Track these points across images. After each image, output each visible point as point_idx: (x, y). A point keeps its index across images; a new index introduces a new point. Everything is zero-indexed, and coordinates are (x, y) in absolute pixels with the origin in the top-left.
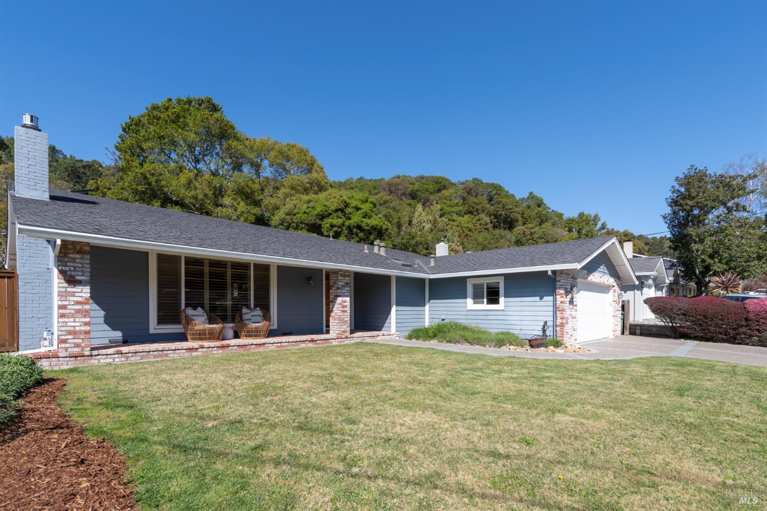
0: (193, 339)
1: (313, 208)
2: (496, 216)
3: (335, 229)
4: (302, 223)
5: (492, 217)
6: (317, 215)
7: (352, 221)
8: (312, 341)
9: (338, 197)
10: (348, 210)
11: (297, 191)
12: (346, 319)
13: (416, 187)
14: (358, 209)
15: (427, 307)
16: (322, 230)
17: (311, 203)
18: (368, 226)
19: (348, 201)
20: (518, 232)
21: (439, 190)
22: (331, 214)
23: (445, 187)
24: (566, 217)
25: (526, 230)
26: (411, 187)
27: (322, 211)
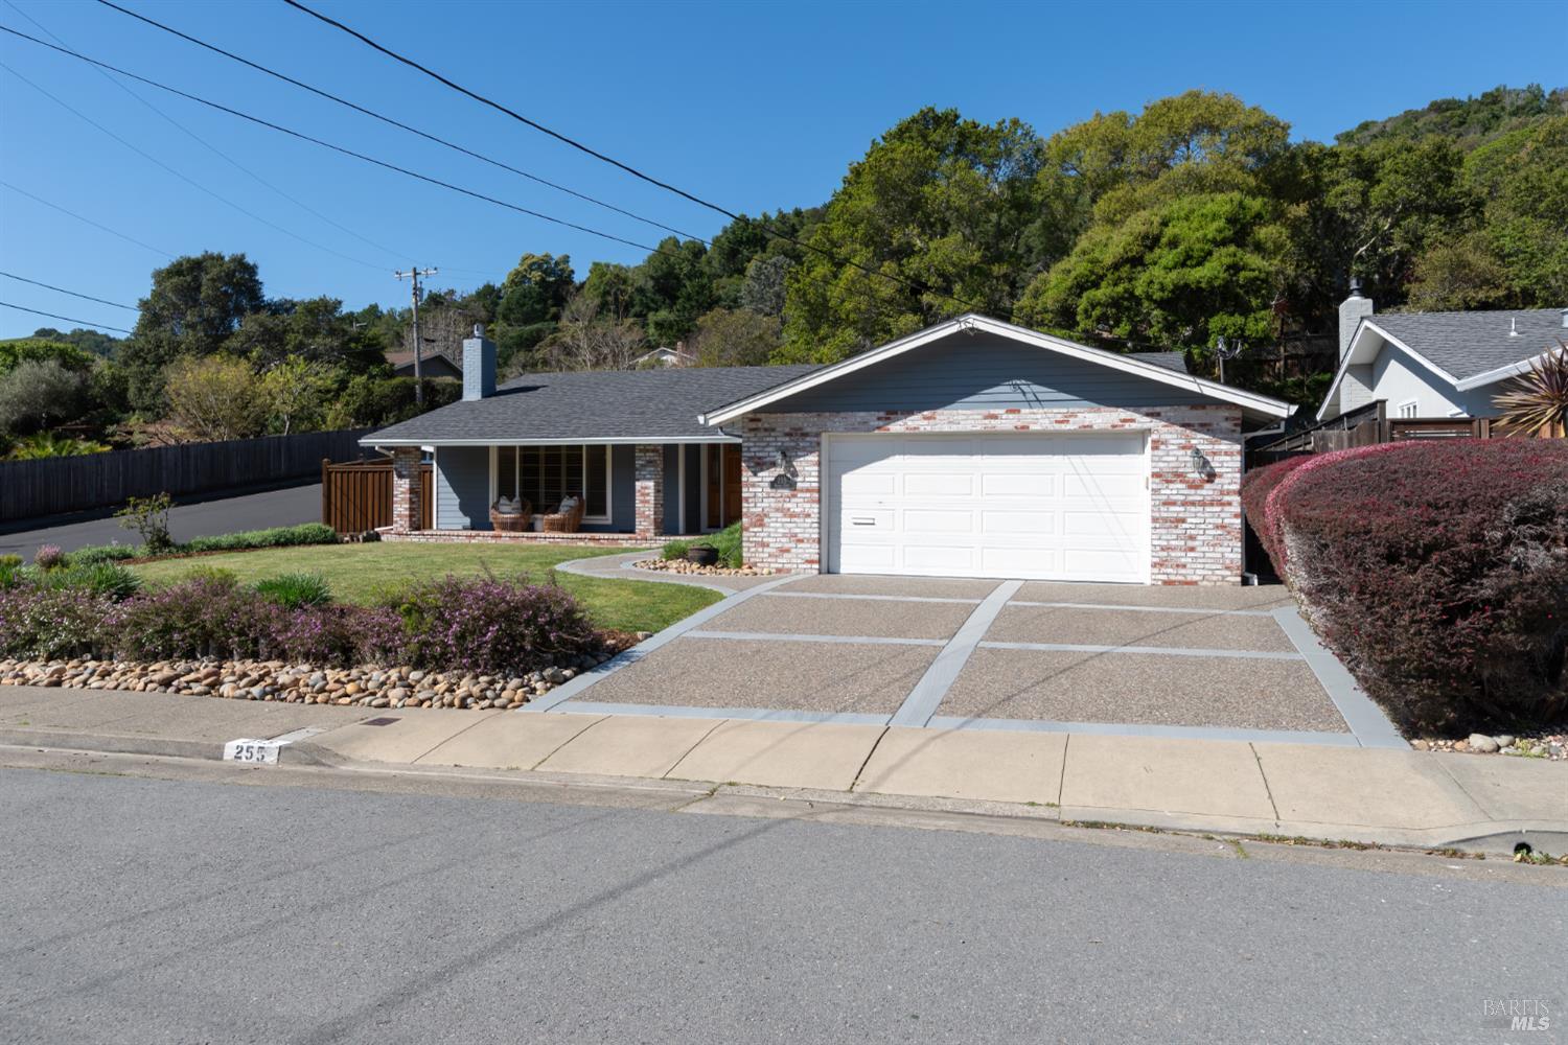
14: (1174, 246)
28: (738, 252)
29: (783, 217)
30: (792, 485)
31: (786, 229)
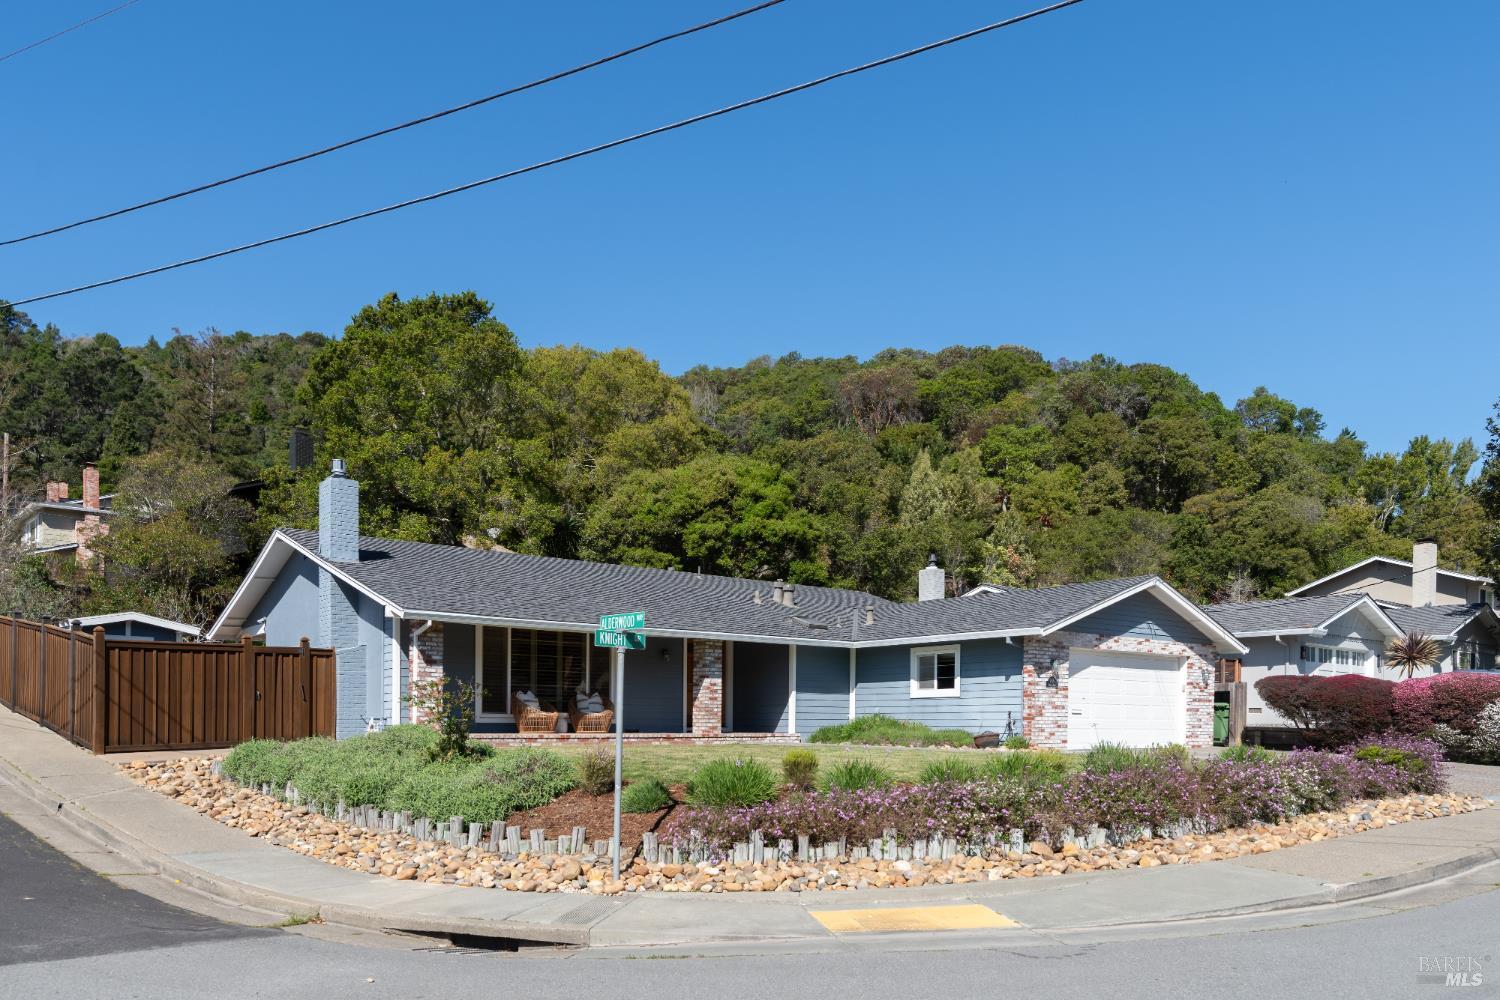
0: (526, 730)
1: (666, 501)
2: (1141, 466)
3: (710, 543)
4: (643, 533)
5: (1132, 469)
6: (675, 517)
7: (744, 526)
8: (668, 738)
9: (718, 474)
10: (738, 502)
11: (635, 463)
12: (716, 710)
13: (936, 385)
14: (757, 498)
15: (852, 696)
16: (685, 546)
17: (663, 491)
18: (775, 535)
19: (738, 481)
20: (1194, 510)
21: (999, 394)
22: (701, 512)
23: (1017, 384)
24: (1370, 452)
25: (1215, 502)
26: (922, 386)
27: (683, 507)
30: (1056, 684)
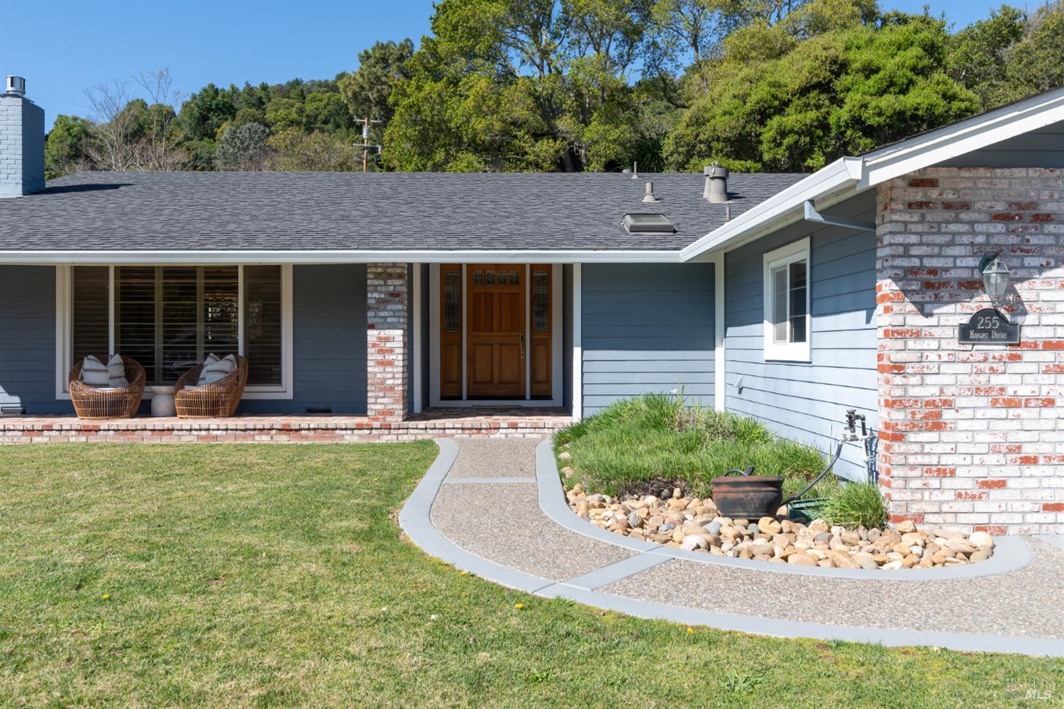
4: (719, 138)
6: (752, 113)
10: (843, 81)
14: (871, 71)
15: (719, 351)
19: (847, 55)
22: (787, 103)
27: (764, 100)
28: (208, 118)
29: (250, 90)
30: (1010, 334)
31: (253, 102)
